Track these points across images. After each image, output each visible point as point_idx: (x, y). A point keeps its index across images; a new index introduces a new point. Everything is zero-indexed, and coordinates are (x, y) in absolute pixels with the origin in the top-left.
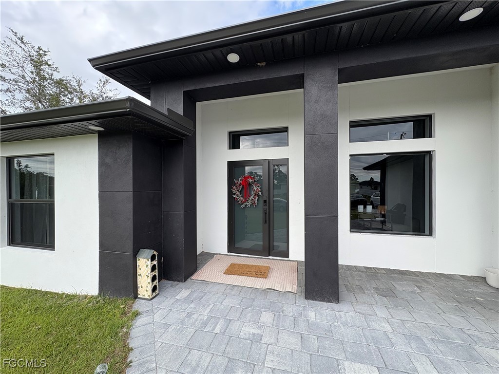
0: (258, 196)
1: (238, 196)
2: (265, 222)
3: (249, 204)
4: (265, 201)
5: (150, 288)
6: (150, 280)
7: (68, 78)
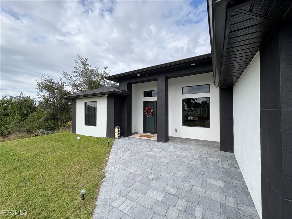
0: (153, 113)
1: (146, 113)
2: (155, 122)
3: (150, 116)
4: (155, 115)
5: (118, 136)
6: (118, 134)
7: (94, 69)
